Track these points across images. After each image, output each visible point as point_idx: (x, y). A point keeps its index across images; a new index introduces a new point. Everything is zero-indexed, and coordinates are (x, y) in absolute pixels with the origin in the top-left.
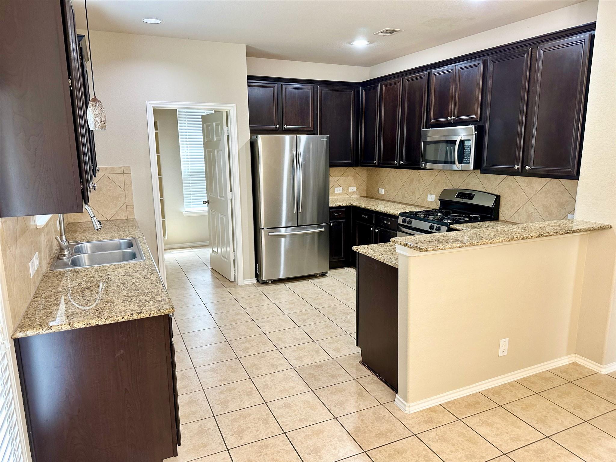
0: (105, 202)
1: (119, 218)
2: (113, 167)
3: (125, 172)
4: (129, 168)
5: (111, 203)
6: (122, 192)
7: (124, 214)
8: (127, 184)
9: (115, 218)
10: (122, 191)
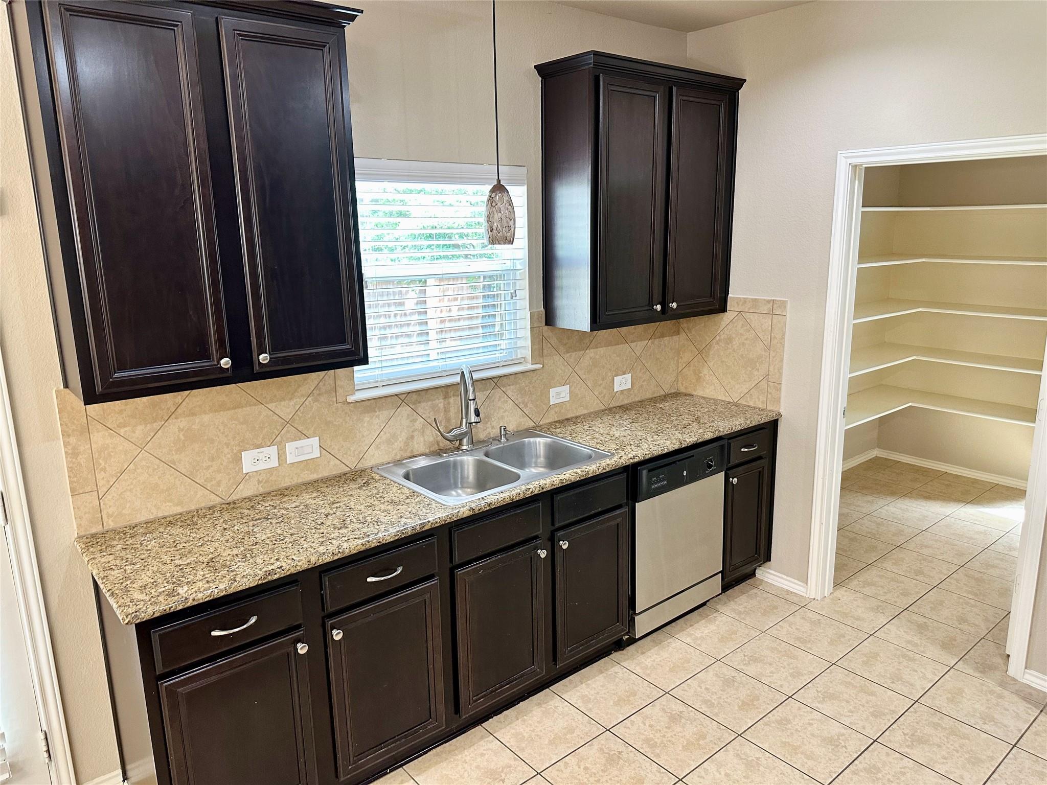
0: (734, 366)
1: (751, 404)
2: (756, 299)
3: (775, 308)
4: (783, 304)
5: (743, 372)
6: (763, 353)
7: (761, 397)
8: (775, 337)
9: (746, 402)
10: (765, 351)
